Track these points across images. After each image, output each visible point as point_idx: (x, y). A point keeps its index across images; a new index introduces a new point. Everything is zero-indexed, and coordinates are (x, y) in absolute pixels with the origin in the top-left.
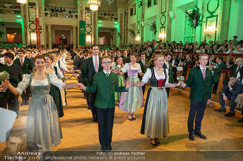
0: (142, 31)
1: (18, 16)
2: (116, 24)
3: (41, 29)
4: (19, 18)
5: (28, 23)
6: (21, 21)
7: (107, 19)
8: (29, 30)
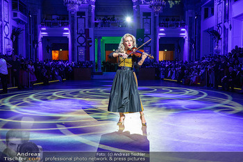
0: (226, 36)
1: (65, 29)
2: (184, 32)
3: (91, 41)
4: (67, 31)
5: (77, 36)
6: (68, 34)
7: (171, 26)
8: (76, 44)
